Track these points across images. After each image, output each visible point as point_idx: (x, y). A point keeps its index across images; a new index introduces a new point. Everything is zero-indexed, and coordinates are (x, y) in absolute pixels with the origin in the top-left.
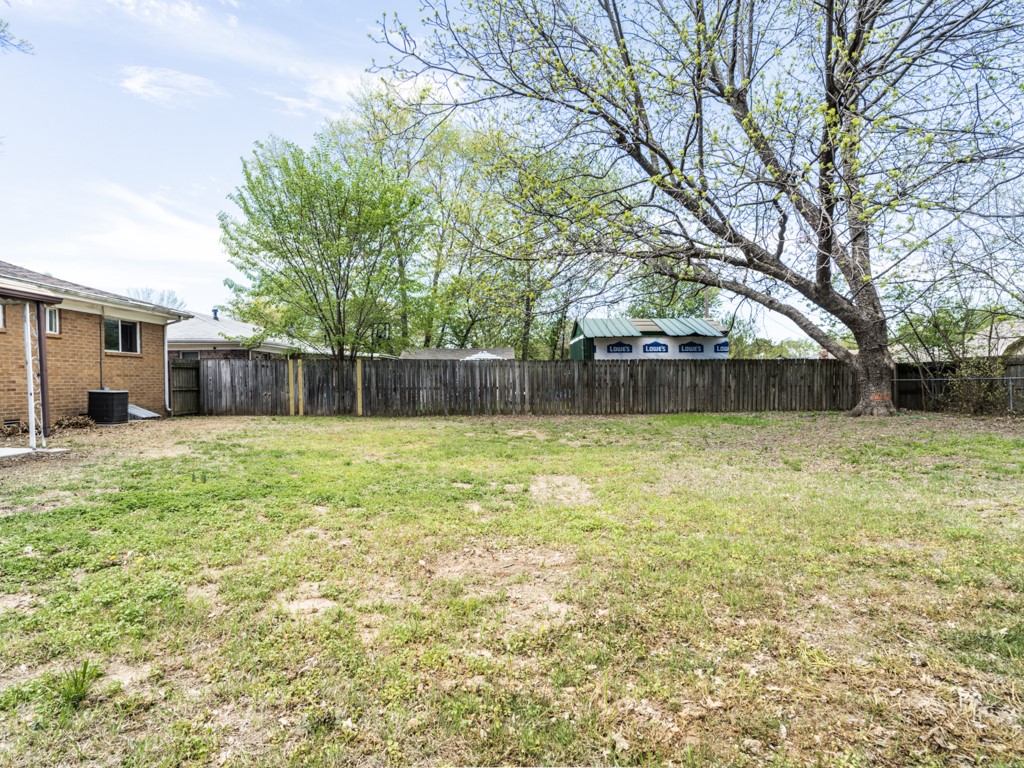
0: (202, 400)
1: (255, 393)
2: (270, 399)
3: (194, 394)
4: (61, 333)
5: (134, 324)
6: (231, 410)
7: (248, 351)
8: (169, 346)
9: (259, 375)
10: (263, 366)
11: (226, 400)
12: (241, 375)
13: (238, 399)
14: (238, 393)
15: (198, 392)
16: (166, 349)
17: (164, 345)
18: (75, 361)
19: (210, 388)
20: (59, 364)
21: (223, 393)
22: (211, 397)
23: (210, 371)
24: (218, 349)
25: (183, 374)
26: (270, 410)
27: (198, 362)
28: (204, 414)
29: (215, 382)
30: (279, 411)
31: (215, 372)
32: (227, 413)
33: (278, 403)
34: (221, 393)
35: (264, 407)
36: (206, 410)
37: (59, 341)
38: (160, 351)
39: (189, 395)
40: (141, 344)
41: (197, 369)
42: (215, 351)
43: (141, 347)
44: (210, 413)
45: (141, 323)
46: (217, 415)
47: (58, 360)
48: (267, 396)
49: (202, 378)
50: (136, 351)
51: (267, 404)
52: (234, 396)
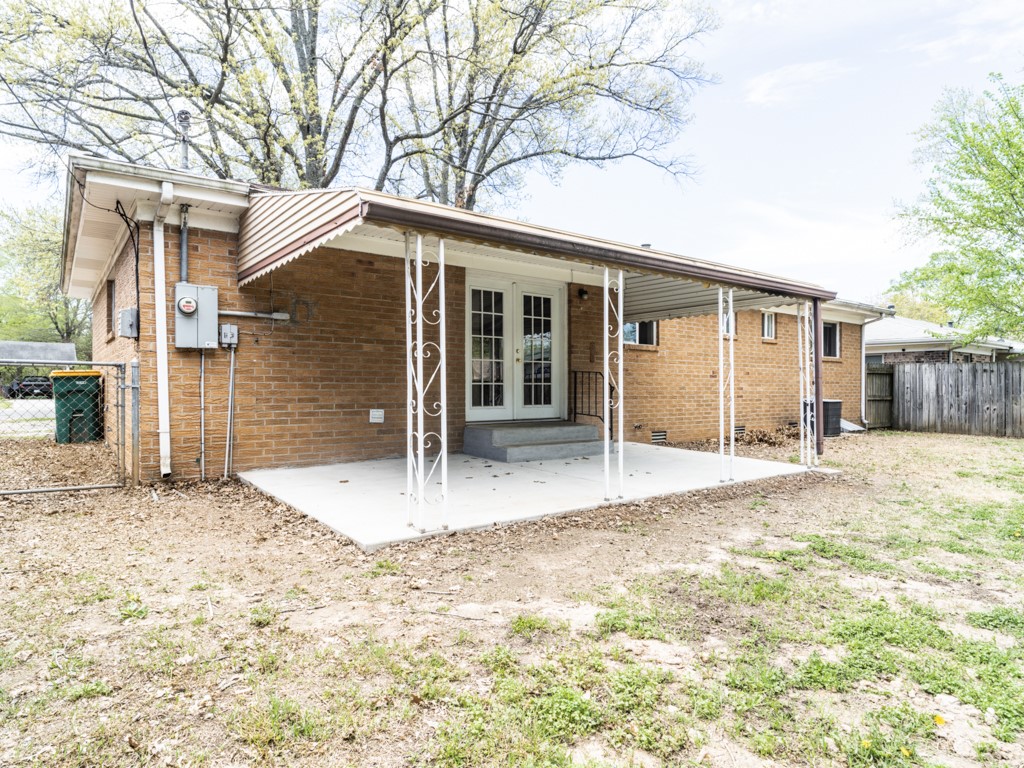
0: (896, 412)
1: (972, 406)
2: (994, 415)
3: (887, 404)
4: (776, 338)
5: (834, 325)
6: (935, 426)
7: (949, 352)
8: (867, 349)
9: (978, 381)
10: (985, 371)
11: (928, 414)
12: (951, 382)
13: (945, 412)
14: (946, 405)
15: (891, 402)
16: (864, 353)
17: (861, 349)
18: (787, 367)
19: (907, 397)
20: (774, 370)
21: (925, 405)
22: (909, 409)
23: (907, 377)
24: (907, 351)
25: (877, 381)
26: (995, 428)
27: (892, 367)
28: (898, 429)
29: (914, 391)
30: (1009, 431)
31: (914, 378)
32: (930, 429)
33: (1009, 420)
34: (921, 404)
35: (986, 425)
36: (901, 423)
37: (775, 347)
38: (858, 354)
39: (882, 405)
40: (841, 347)
41: (891, 375)
42: (904, 353)
43: (841, 351)
44: (907, 428)
45: (841, 323)
46: (915, 430)
47: (773, 367)
48: (992, 411)
49: (896, 386)
50: (835, 356)
51: (990, 420)
52: (940, 410)
